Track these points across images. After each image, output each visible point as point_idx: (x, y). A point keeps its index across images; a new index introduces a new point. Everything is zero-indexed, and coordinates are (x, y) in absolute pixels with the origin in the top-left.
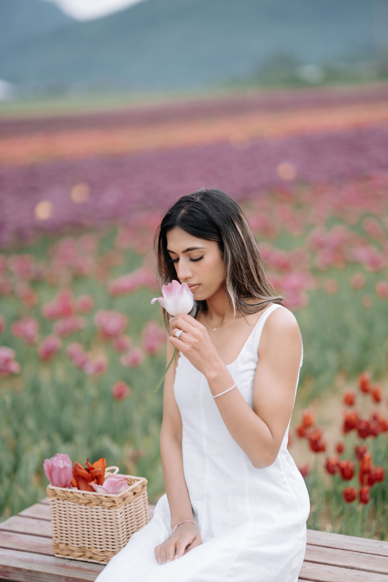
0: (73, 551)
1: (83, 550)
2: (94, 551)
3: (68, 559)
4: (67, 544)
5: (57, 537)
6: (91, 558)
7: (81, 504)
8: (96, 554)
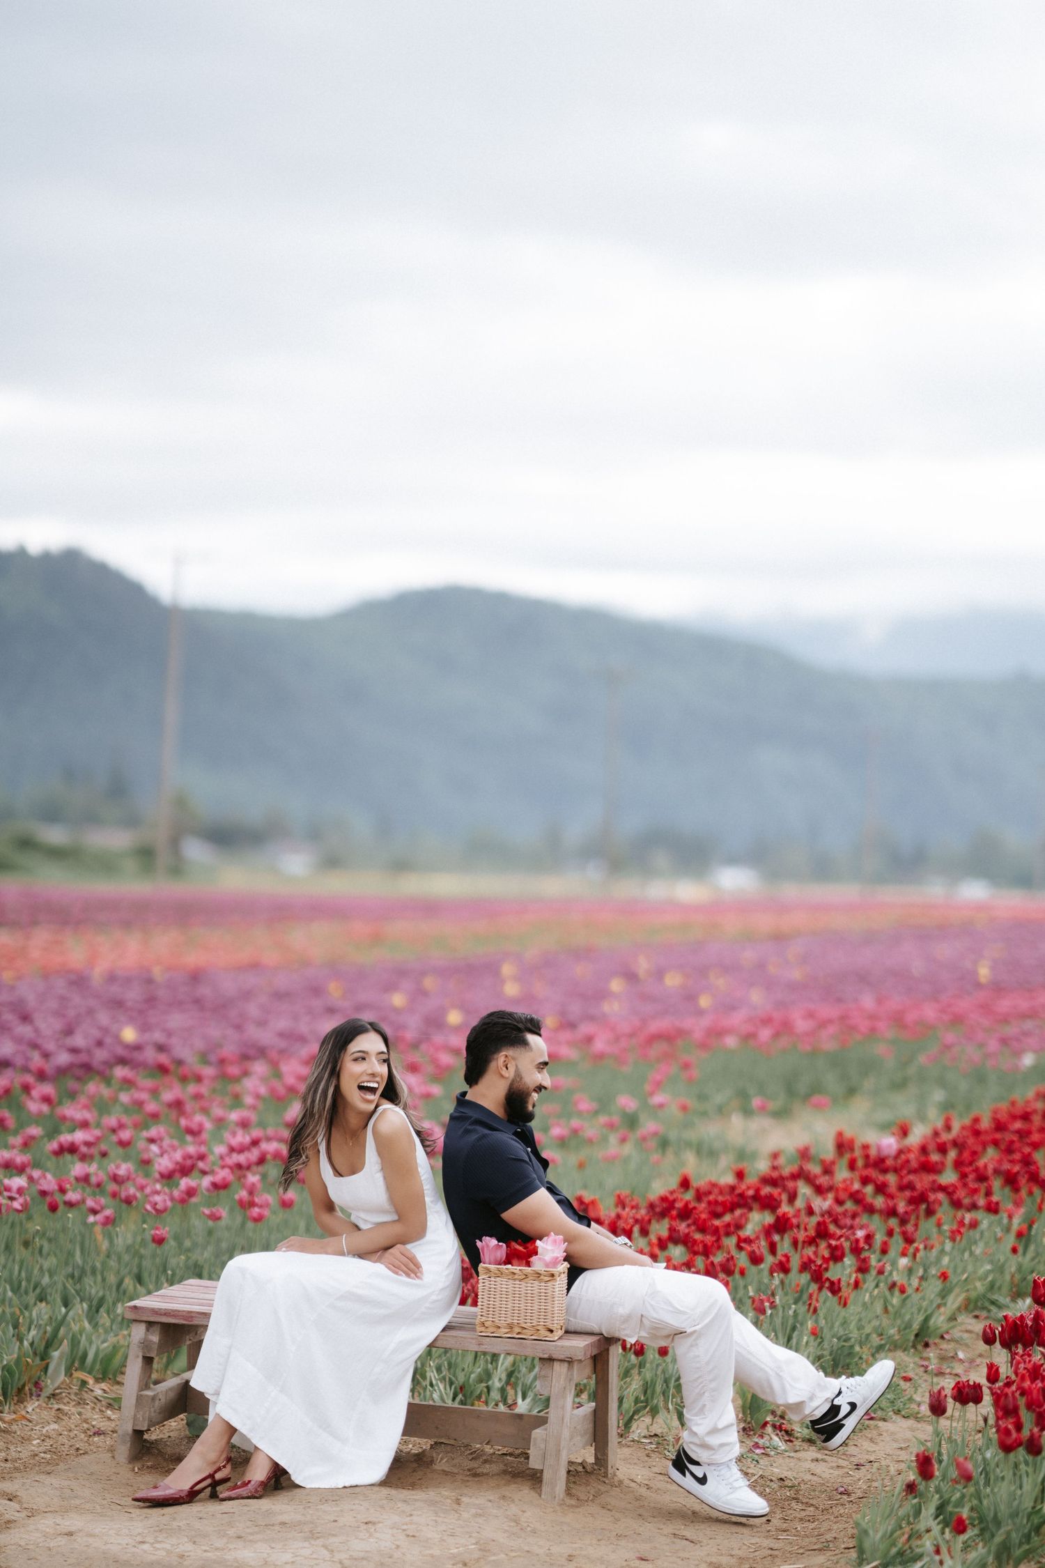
0: (499, 1327)
1: (511, 1326)
2: (524, 1325)
3: (493, 1337)
4: (493, 1321)
5: (482, 1316)
6: (519, 1333)
7: (515, 1280)
8: (525, 1329)
